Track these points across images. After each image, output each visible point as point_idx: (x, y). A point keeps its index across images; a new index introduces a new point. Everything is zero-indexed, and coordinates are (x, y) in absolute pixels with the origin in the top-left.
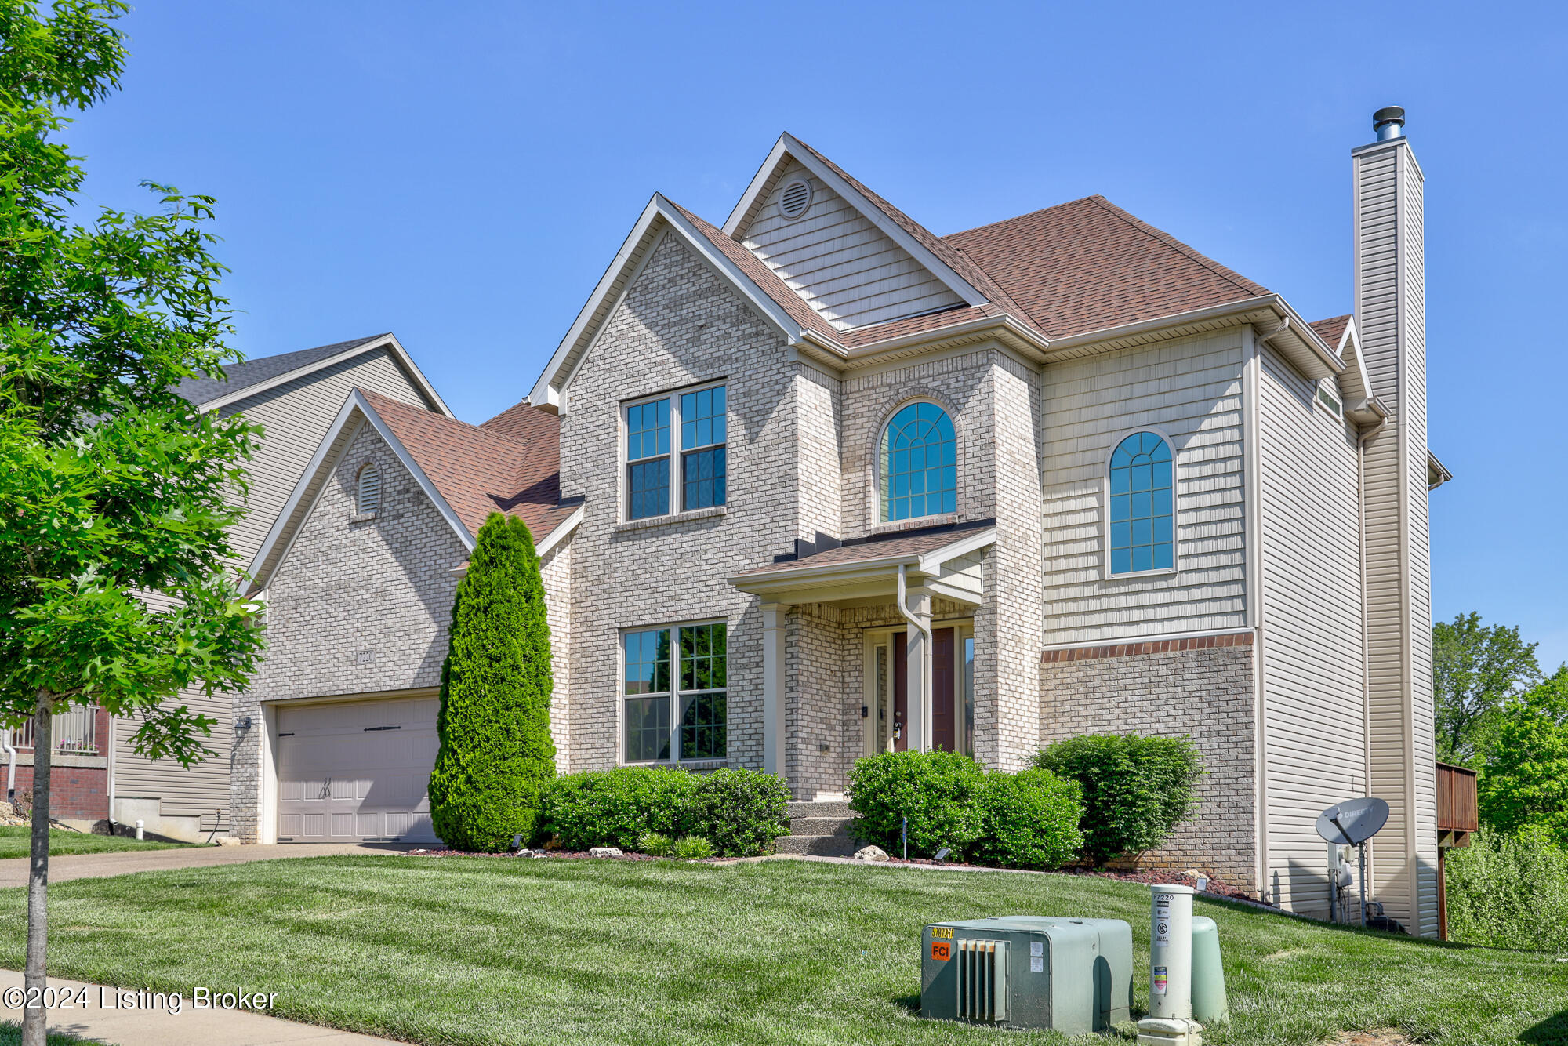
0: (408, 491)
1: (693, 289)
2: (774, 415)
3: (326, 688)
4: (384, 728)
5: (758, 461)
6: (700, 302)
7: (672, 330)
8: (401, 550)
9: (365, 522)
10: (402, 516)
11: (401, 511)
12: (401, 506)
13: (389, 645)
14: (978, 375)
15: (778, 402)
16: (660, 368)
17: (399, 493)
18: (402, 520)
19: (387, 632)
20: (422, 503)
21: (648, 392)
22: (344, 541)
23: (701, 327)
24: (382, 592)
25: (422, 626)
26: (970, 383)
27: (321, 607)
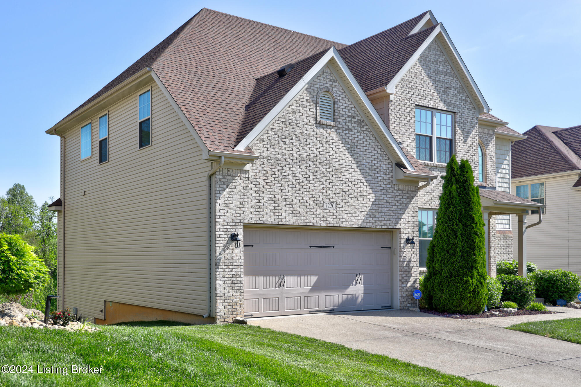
0: (354, 117)
1: (444, 70)
2: (471, 135)
3: (301, 221)
4: (324, 247)
5: (466, 151)
6: (446, 77)
7: (437, 83)
8: (352, 149)
9: (327, 126)
10: (351, 130)
11: (350, 127)
12: (350, 124)
13: (345, 201)
14: (491, 137)
15: (472, 130)
16: (432, 97)
17: (348, 116)
18: (351, 133)
19: (344, 193)
20: (363, 127)
21: (427, 106)
22: (312, 133)
23: (447, 88)
24: (339, 170)
25: (365, 194)
26: (489, 139)
27: (296, 169)
